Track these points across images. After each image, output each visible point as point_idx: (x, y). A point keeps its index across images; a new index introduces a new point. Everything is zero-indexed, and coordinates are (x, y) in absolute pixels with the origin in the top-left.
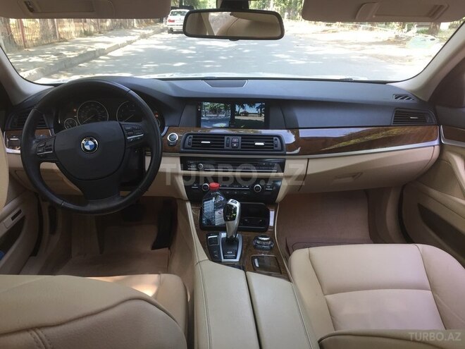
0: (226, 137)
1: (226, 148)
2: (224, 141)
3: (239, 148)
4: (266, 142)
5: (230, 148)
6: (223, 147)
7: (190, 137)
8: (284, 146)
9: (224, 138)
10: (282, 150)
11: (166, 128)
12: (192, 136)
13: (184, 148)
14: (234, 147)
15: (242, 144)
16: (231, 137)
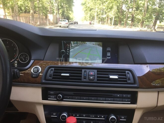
0: (83, 70)
1: (83, 80)
2: (81, 74)
3: (96, 80)
4: (119, 75)
5: (87, 80)
6: (81, 79)
7: (52, 70)
8: (137, 78)
9: (81, 71)
10: (135, 83)
11: (32, 61)
12: (53, 69)
13: (45, 79)
14: (91, 80)
15: (98, 77)
16: (88, 71)
